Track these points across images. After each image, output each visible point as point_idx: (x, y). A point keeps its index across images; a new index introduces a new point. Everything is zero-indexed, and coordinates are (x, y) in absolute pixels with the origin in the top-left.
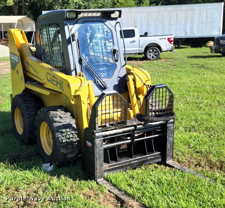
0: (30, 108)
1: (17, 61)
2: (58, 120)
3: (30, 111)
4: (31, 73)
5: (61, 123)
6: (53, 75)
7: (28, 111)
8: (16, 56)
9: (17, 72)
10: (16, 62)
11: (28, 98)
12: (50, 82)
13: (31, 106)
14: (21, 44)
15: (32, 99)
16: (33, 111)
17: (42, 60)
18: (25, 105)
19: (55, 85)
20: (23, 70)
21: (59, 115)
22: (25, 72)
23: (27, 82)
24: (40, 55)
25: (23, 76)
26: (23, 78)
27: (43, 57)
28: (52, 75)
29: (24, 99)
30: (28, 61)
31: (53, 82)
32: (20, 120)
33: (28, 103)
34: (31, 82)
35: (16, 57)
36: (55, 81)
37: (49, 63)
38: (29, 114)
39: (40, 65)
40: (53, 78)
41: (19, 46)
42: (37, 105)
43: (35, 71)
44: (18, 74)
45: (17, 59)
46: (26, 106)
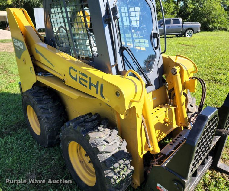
0: (48, 110)
1: (22, 48)
2: (105, 149)
3: (49, 113)
4: (42, 63)
5: (109, 152)
6: (81, 72)
7: (46, 113)
8: (20, 41)
9: (24, 61)
10: (20, 49)
11: (43, 96)
12: (77, 81)
13: (48, 107)
14: (25, 26)
15: (49, 97)
16: (51, 113)
17: (55, 47)
18: (40, 106)
19: (86, 86)
20: (32, 59)
21: (104, 138)
22: (34, 61)
23: (39, 74)
24: (52, 40)
25: (32, 66)
26: (33, 69)
27: (57, 43)
28: (79, 72)
29: (38, 97)
30: (37, 49)
31: (81, 81)
32: (34, 116)
33: (44, 103)
34: (44, 75)
35: (21, 43)
36: (86, 82)
37: (68, 52)
38: (46, 118)
39: (57, 55)
40: (81, 76)
41: (22, 30)
42: (56, 105)
43: (50, 62)
44: (25, 64)
45: (22, 45)
46: (42, 108)
